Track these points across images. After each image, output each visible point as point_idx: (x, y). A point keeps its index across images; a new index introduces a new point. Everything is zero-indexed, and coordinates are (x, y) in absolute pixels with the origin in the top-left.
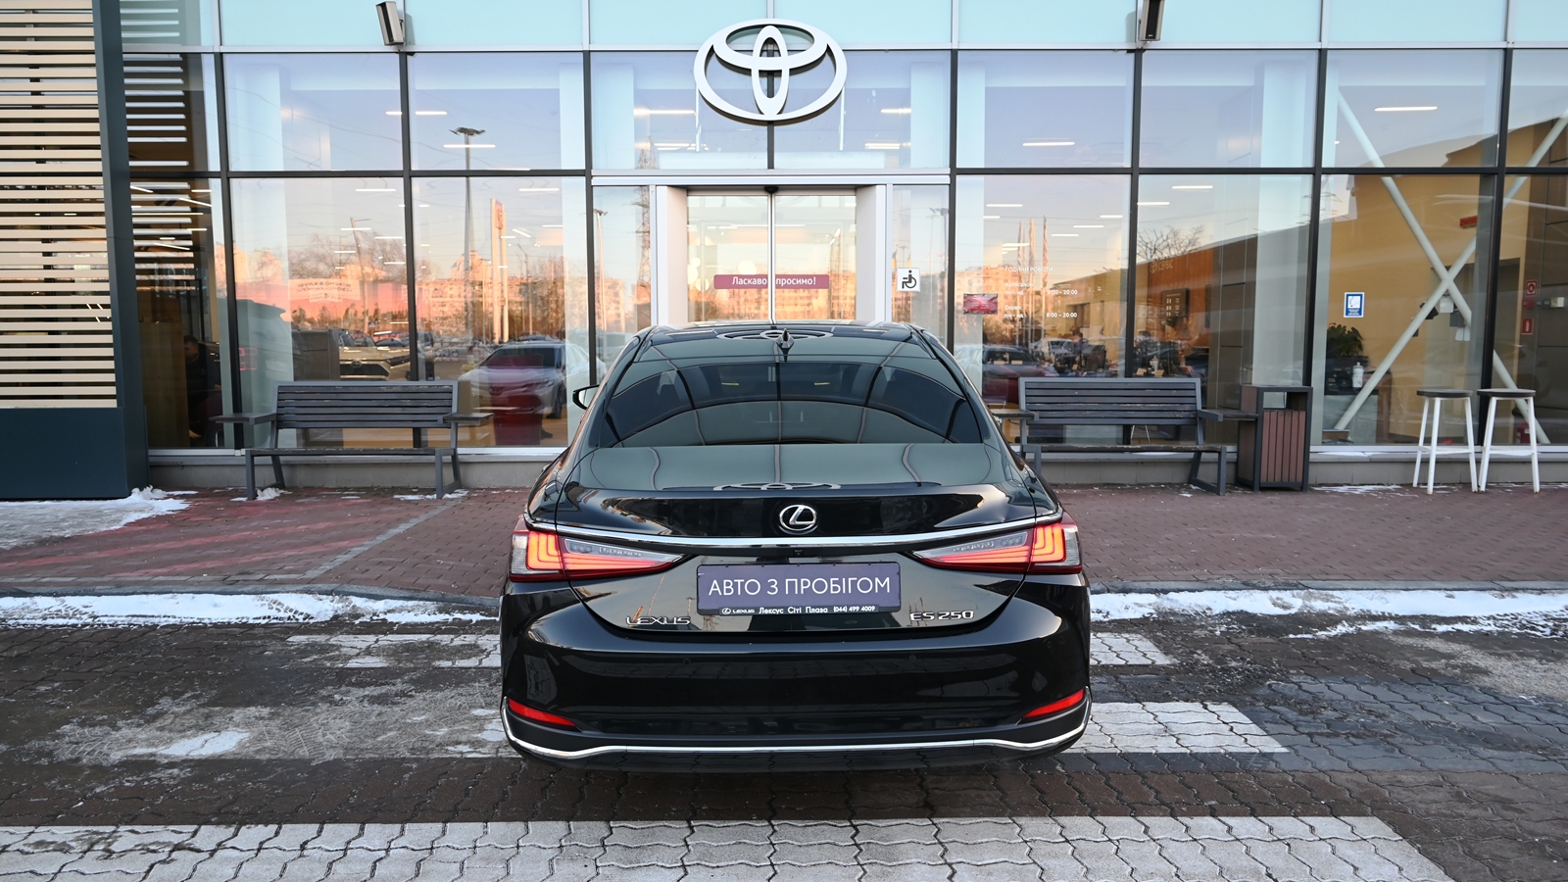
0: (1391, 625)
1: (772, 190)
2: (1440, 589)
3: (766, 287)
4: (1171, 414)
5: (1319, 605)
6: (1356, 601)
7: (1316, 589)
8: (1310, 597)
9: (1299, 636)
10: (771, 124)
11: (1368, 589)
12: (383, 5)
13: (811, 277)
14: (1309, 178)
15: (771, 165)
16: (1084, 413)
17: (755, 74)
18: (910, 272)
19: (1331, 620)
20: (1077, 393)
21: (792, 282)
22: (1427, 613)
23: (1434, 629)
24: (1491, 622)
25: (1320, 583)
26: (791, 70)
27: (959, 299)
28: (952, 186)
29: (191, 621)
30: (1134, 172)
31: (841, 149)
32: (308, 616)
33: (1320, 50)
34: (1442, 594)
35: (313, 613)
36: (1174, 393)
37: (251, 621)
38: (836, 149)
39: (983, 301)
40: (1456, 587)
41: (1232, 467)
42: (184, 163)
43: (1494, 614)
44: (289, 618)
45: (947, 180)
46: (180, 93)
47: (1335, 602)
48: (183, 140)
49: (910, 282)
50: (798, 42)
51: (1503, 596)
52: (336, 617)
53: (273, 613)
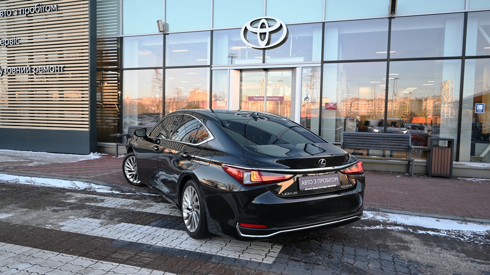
0: (400, 228)
1: (266, 70)
2: (435, 217)
3: (264, 100)
4: (398, 147)
5: (379, 218)
6: (394, 218)
7: (382, 212)
8: (378, 214)
9: (356, 227)
10: (264, 49)
11: (403, 214)
12: (158, 21)
13: (278, 97)
14: (460, 61)
15: (264, 62)
16: (365, 145)
17: (258, 34)
18: (307, 95)
19: (377, 223)
20: (362, 138)
21: (272, 99)
22: (419, 226)
23: (418, 232)
24: (446, 233)
25: (384, 210)
26: (269, 32)
27: (323, 105)
28: (322, 67)
29: (53, 186)
30: (388, 60)
31: (291, 56)
32: (79, 188)
33: (465, 12)
34: (434, 220)
35: (80, 187)
36: (400, 139)
37: (66, 188)
38: (289, 56)
39: (332, 105)
40: (443, 217)
41: (425, 167)
42: (116, 67)
43: (450, 229)
44: (74, 188)
45: (320, 65)
46: (116, 48)
47: (386, 217)
48: (116, 60)
49: (307, 99)
50: (271, 23)
51: (462, 223)
52: (85, 189)
53: (72, 186)
